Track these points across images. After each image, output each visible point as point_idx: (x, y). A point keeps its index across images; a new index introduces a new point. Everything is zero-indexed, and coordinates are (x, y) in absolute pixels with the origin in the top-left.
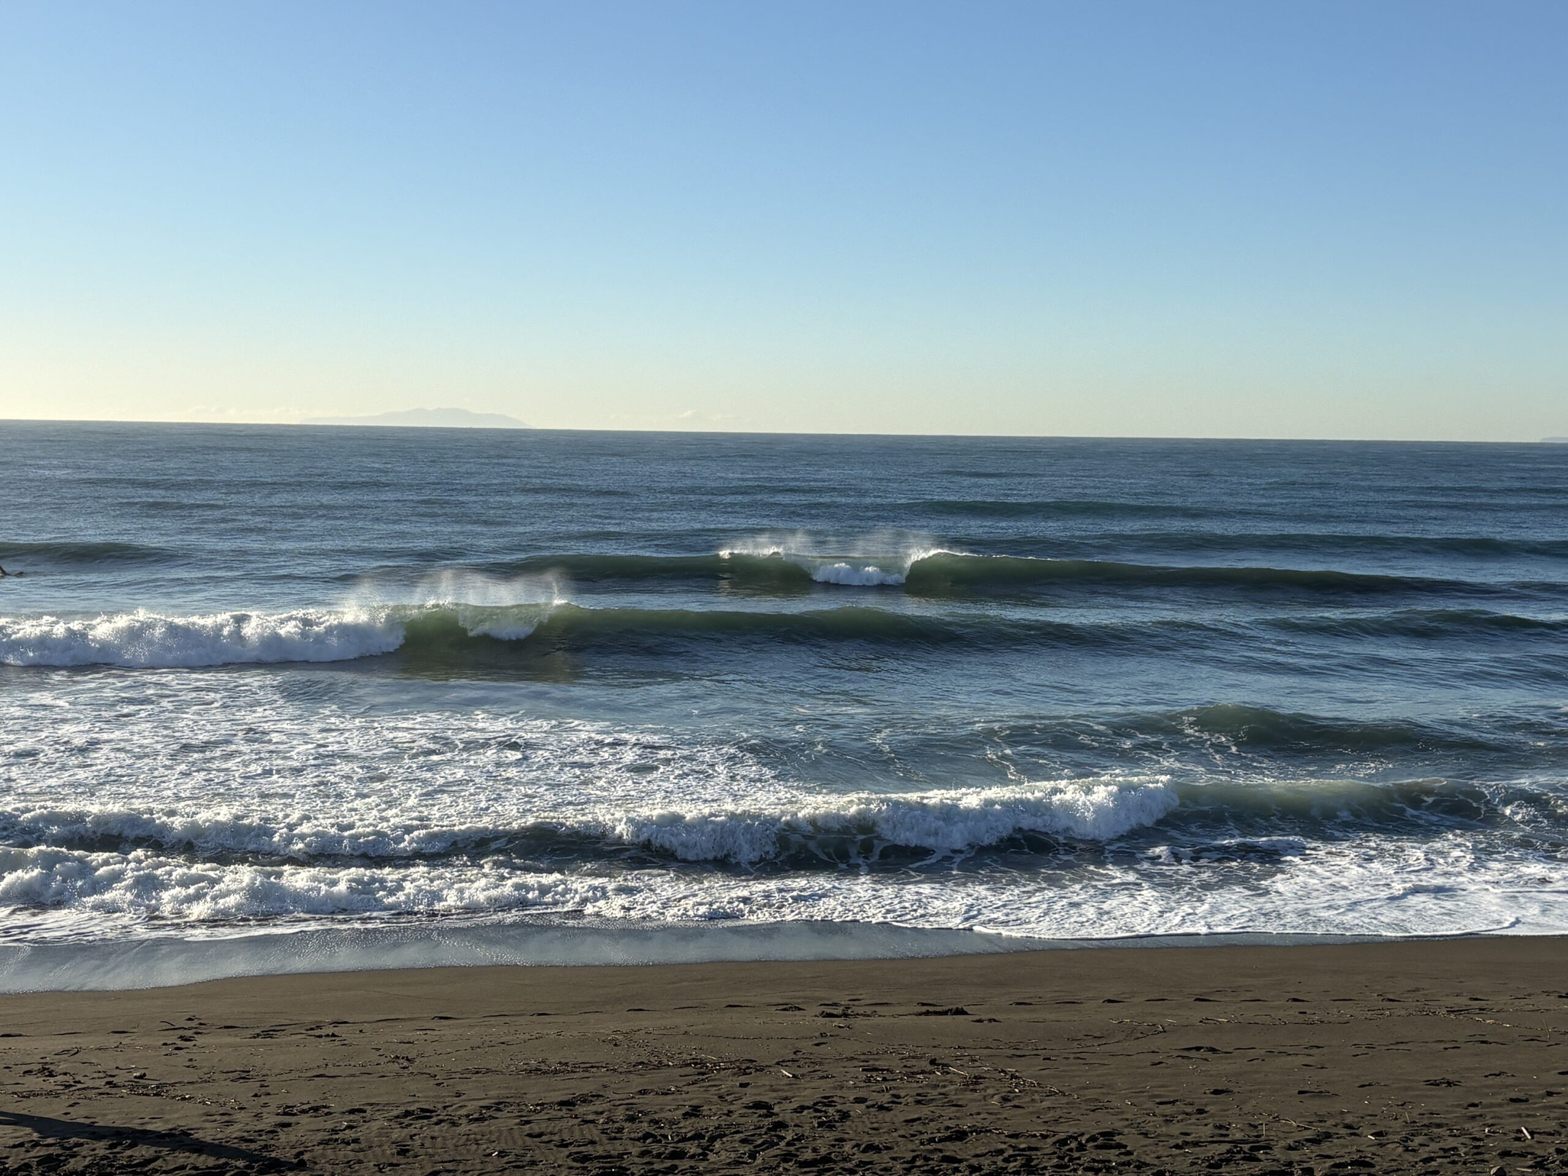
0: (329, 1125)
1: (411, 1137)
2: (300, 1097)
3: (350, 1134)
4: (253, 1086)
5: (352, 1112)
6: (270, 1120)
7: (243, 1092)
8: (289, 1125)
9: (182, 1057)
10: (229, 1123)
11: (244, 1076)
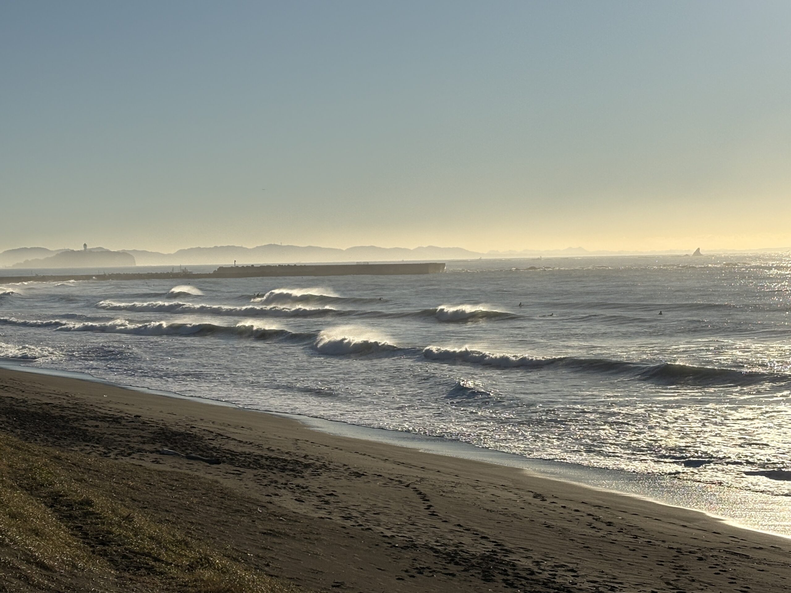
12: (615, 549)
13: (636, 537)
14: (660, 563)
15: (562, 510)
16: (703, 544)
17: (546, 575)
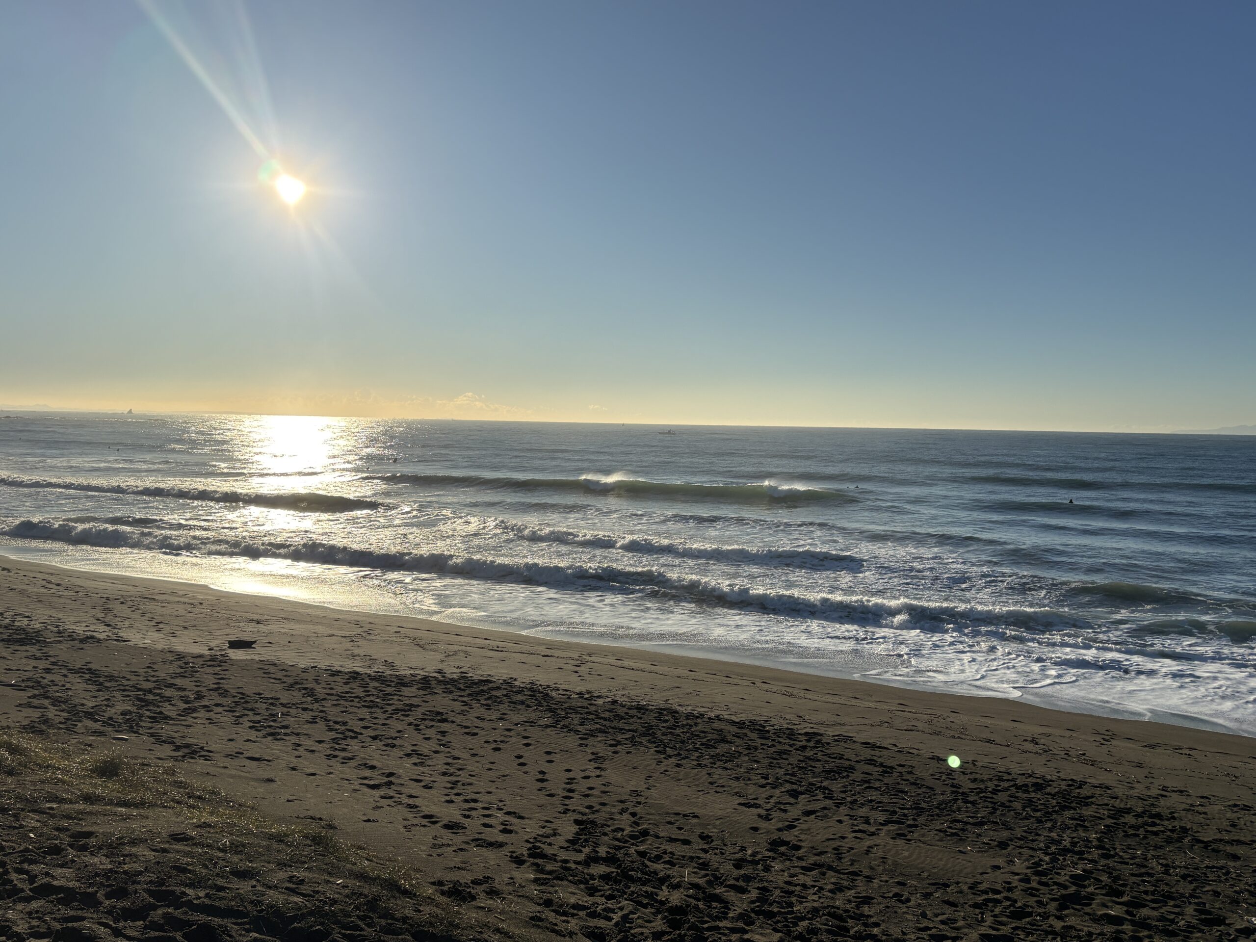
0: (1189, 801)
1: (1238, 818)
2: (1170, 783)
3: (1200, 809)
4: (1145, 772)
5: (1202, 797)
6: (1155, 792)
7: (1140, 774)
8: (1166, 796)
9: (1104, 749)
10: (1133, 788)
11: (1139, 765)
12: (62, 600)
13: (77, 592)
14: (94, 608)
15: (23, 578)
16: (124, 594)
17: (7, 621)
